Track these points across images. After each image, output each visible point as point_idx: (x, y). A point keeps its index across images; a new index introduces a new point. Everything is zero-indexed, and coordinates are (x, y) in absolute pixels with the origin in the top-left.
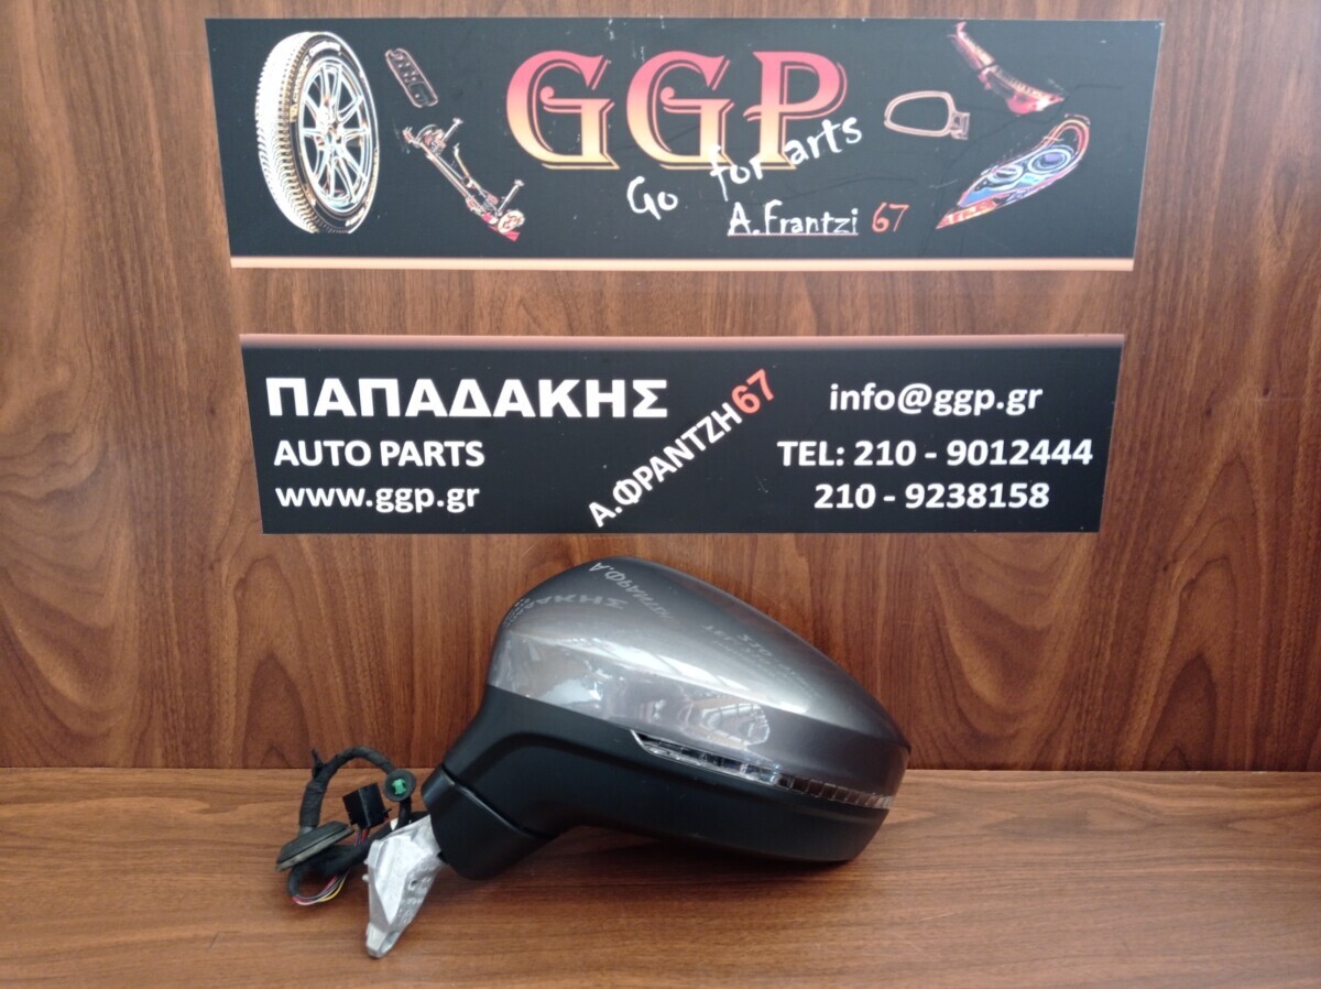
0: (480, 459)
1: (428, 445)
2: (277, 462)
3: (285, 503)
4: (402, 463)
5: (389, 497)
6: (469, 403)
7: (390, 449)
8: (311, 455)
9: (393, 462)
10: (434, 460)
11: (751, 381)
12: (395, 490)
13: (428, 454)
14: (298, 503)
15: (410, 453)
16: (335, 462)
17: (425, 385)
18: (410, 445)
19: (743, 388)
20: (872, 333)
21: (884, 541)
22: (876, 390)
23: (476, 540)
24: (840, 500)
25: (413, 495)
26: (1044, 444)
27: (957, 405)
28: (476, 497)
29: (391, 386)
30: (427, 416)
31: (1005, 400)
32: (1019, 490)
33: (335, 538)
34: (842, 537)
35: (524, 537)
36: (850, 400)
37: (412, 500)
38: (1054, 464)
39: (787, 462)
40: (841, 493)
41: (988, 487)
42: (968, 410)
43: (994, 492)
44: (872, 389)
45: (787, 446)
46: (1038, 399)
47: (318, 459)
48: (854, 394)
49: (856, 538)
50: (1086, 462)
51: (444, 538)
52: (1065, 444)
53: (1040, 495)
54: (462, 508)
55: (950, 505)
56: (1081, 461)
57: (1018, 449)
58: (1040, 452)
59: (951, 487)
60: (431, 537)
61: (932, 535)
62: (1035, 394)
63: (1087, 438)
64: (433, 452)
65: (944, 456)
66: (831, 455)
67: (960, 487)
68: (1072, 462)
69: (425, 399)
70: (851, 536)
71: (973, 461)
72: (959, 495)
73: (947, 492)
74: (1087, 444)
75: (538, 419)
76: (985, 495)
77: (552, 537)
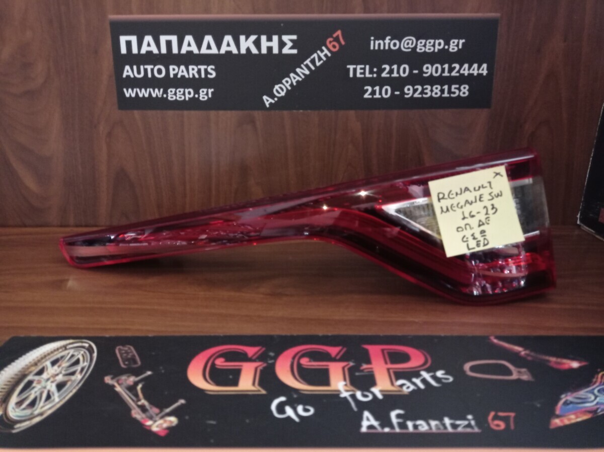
0: (214, 74)
1: (191, 67)
2: (124, 76)
3: (127, 95)
4: (179, 76)
5: (173, 92)
6: (209, 47)
7: (174, 70)
9: (175, 75)
10: (193, 74)
11: (335, 35)
12: (176, 89)
13: (191, 72)
14: (133, 95)
15: (183, 71)
16: (150, 75)
17: (189, 38)
18: (183, 67)
19: (331, 39)
20: (389, 12)
21: (395, 113)
22: (391, 40)
23: (213, 113)
24: (375, 94)
25: (184, 92)
26: (466, 66)
27: (428, 47)
28: (212, 93)
29: (174, 39)
30: (190, 53)
31: (449, 45)
32: (455, 88)
33: (150, 113)
34: (376, 112)
36: (379, 45)
37: (184, 94)
38: (471, 75)
39: (351, 75)
40: (375, 90)
41: (442, 87)
42: (432, 49)
43: (444, 89)
44: (389, 39)
45: (351, 67)
46: (463, 44)
47: (142, 74)
48: (381, 42)
49: (382, 112)
50: (485, 74)
51: (198, 113)
52: (475, 66)
53: (465, 91)
54: (206, 98)
55: (424, 96)
56: (482, 74)
57: (455, 68)
58: (464, 70)
59: (425, 87)
60: (192, 112)
61: (416, 111)
62: (461, 41)
63: (485, 62)
64: (193, 71)
65: (422, 72)
66: (371, 72)
67: (429, 87)
68: (478, 74)
69: (189, 45)
70: (380, 112)
71: (434, 74)
72: (428, 91)
73: (423, 89)
74: (485, 66)
75: (239, 55)
76: (440, 91)
77: (246, 112)
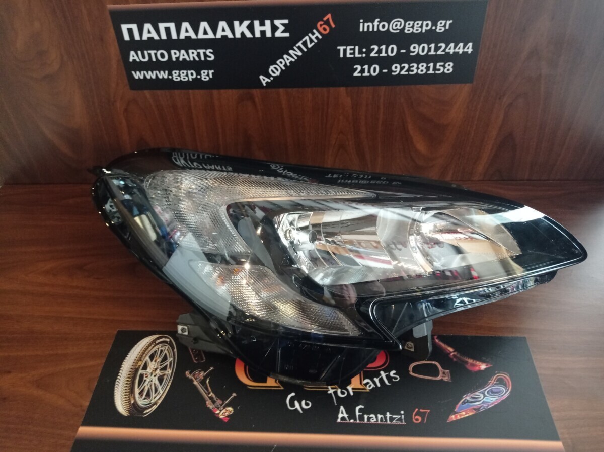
0: (213, 58)
1: (190, 51)
2: (131, 60)
3: (137, 77)
4: (181, 59)
5: (177, 74)
6: (205, 33)
7: (175, 54)
8: (144, 57)
9: (177, 58)
10: (194, 58)
11: (325, 19)
12: (180, 71)
13: (191, 55)
14: (142, 77)
15: (183, 55)
16: (154, 59)
17: (185, 25)
18: (183, 52)
19: (322, 23)
21: (382, 90)
22: (380, 22)
23: (215, 92)
24: (364, 73)
25: (187, 73)
26: (452, 45)
27: (415, 28)
28: (213, 73)
29: (172, 26)
30: (188, 38)
31: (436, 26)
32: (440, 66)
33: (159, 92)
34: (365, 88)
35: (234, 91)
36: (368, 26)
37: (187, 75)
38: (456, 54)
39: (342, 55)
40: (364, 69)
41: (427, 64)
42: (420, 30)
43: (430, 67)
44: (378, 21)
45: (341, 48)
46: (450, 24)
47: (147, 59)
48: (370, 24)
49: (370, 88)
50: (469, 53)
51: (202, 92)
52: (461, 45)
53: (449, 68)
54: (208, 78)
55: (411, 73)
56: (467, 52)
57: (441, 47)
58: (450, 49)
59: (411, 65)
60: (197, 91)
61: (402, 86)
62: (449, 22)
63: (471, 42)
64: (193, 55)
65: (409, 51)
66: (360, 52)
67: (415, 65)
68: (463, 52)
69: (187, 31)
70: (369, 88)
71: (421, 53)
72: (414, 69)
73: (410, 67)
74: (470, 45)
75: (235, 39)
76: (426, 68)
77: (245, 91)
